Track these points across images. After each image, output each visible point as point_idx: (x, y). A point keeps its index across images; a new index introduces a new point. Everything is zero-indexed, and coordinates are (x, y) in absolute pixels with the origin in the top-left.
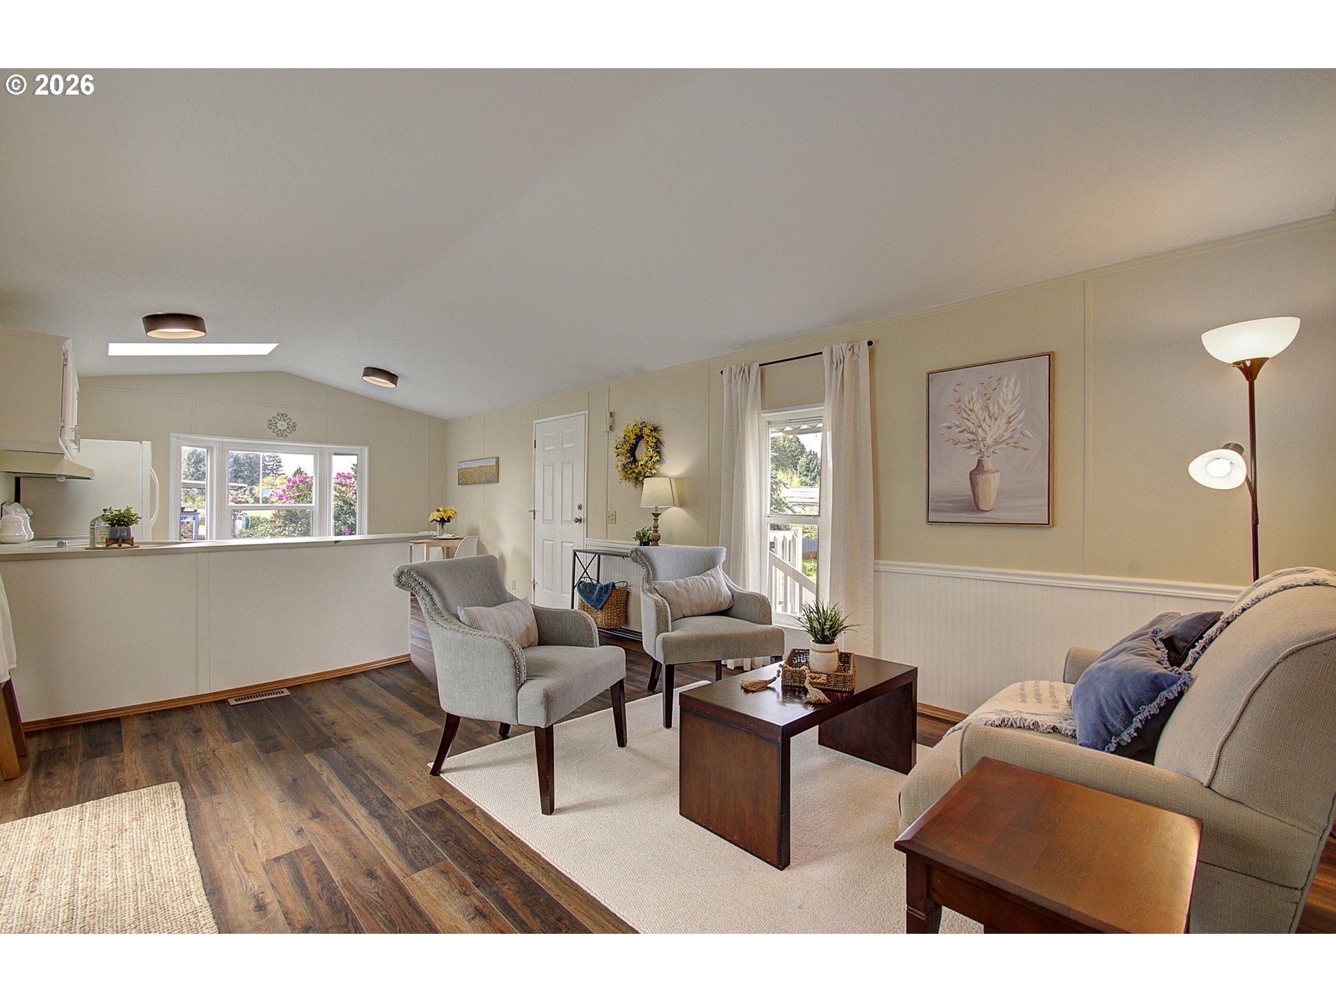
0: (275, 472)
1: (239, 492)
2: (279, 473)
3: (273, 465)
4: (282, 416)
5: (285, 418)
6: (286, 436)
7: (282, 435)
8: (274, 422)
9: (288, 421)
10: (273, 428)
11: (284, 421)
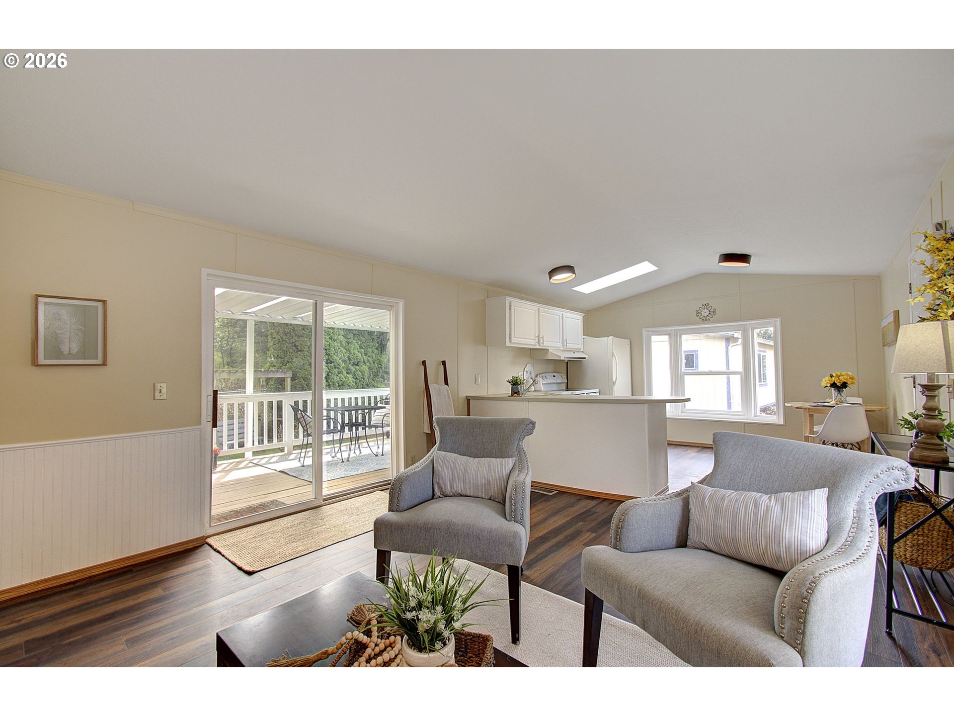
4: (706, 305)
5: (708, 307)
6: (709, 320)
7: (706, 320)
8: (700, 311)
9: (709, 309)
10: (700, 315)
11: (707, 309)
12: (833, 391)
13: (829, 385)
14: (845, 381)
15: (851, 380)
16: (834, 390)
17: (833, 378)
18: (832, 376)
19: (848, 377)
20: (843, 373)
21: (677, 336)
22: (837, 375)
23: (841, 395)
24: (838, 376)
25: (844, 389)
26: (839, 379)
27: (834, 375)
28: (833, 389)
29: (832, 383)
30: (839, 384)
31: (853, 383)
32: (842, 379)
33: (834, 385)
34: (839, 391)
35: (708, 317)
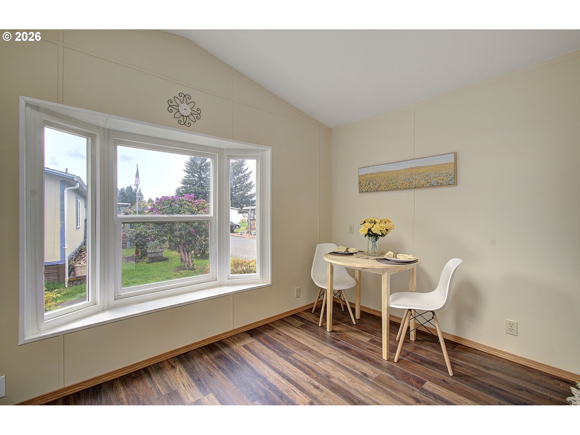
0: (140, 200)
1: (126, 208)
2: (142, 200)
3: (140, 197)
4: (185, 97)
5: (189, 101)
7: (184, 123)
8: (175, 103)
9: (191, 106)
10: (175, 111)
35: (182, 116)
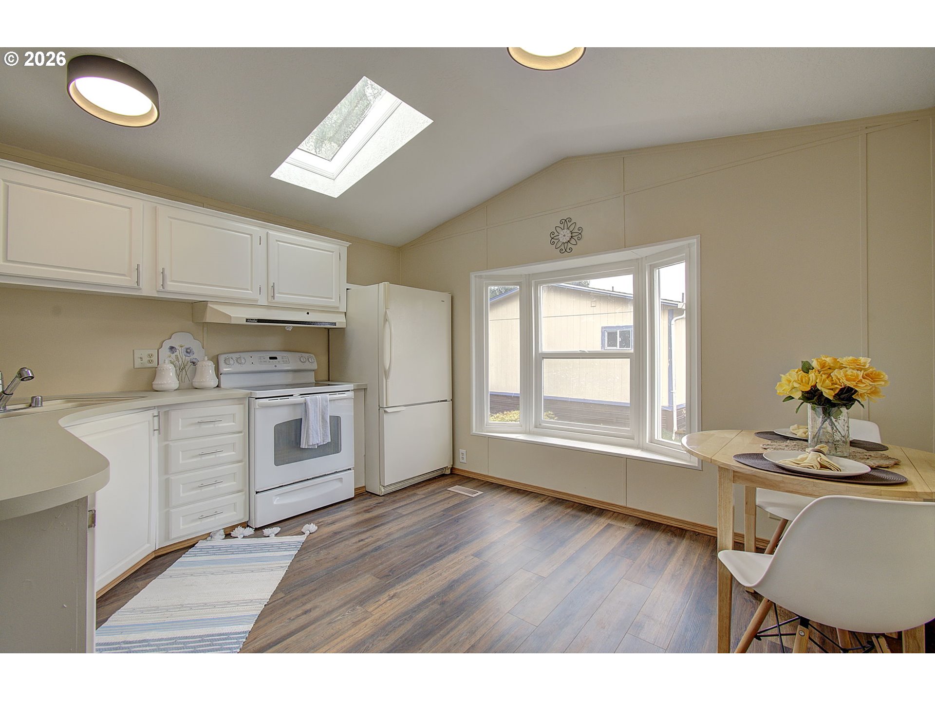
4: (565, 222)
5: (569, 224)
6: (571, 249)
7: (565, 250)
8: (556, 234)
9: (571, 229)
10: (556, 241)
11: (568, 229)
12: (810, 411)
13: (798, 395)
14: (848, 384)
15: (867, 382)
16: (813, 409)
17: (812, 375)
18: (807, 368)
19: (861, 374)
20: (844, 360)
21: (530, 286)
22: (823, 366)
23: (832, 424)
24: (826, 369)
25: (844, 409)
26: (829, 375)
27: (815, 364)
28: (809, 405)
29: (808, 389)
30: (828, 394)
31: (874, 392)
32: (842, 378)
33: (813, 396)
34: (827, 414)
35: (569, 243)
